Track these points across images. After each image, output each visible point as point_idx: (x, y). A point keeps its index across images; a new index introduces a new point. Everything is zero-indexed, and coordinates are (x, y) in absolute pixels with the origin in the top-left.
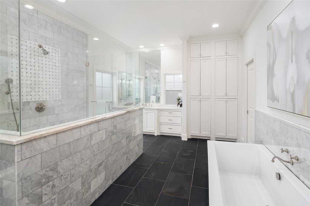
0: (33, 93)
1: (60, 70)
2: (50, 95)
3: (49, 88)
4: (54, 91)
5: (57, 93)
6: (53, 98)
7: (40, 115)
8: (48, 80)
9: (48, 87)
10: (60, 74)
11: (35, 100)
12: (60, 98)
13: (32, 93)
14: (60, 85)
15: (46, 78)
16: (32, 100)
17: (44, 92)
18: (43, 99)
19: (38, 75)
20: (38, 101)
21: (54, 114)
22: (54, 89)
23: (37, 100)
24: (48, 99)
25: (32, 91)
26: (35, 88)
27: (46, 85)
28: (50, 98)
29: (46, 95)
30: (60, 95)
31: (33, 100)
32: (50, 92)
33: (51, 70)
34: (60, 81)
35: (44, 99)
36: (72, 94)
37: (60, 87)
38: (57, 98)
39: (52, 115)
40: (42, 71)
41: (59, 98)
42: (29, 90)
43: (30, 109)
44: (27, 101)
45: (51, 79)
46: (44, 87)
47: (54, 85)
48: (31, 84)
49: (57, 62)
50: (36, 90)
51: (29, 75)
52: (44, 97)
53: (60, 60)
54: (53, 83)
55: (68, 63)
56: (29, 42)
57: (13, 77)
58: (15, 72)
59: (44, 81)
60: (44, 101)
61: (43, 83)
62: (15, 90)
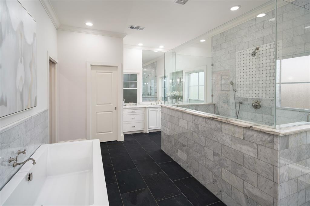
2: (266, 94)
3: (266, 87)
4: (272, 90)
6: (270, 97)
7: (256, 112)
8: (265, 79)
9: (264, 85)
11: (252, 97)
13: (250, 92)
15: (263, 77)
16: (249, 97)
17: (261, 91)
18: (259, 97)
19: (255, 75)
20: (255, 99)
23: (254, 97)
24: (264, 97)
25: (250, 90)
26: (252, 87)
27: (262, 84)
28: (266, 97)
29: (262, 94)
31: (251, 97)
32: (266, 90)
35: (261, 98)
39: (268, 115)
40: (259, 71)
42: (248, 89)
43: (249, 104)
44: (246, 97)
45: (268, 77)
46: (261, 86)
47: (271, 83)
48: (249, 84)
50: (253, 89)
51: (248, 76)
52: (260, 96)
54: (271, 82)
56: (248, 50)
57: (239, 80)
58: (239, 76)
59: (261, 80)
60: (260, 99)
61: (260, 82)
62: (239, 89)
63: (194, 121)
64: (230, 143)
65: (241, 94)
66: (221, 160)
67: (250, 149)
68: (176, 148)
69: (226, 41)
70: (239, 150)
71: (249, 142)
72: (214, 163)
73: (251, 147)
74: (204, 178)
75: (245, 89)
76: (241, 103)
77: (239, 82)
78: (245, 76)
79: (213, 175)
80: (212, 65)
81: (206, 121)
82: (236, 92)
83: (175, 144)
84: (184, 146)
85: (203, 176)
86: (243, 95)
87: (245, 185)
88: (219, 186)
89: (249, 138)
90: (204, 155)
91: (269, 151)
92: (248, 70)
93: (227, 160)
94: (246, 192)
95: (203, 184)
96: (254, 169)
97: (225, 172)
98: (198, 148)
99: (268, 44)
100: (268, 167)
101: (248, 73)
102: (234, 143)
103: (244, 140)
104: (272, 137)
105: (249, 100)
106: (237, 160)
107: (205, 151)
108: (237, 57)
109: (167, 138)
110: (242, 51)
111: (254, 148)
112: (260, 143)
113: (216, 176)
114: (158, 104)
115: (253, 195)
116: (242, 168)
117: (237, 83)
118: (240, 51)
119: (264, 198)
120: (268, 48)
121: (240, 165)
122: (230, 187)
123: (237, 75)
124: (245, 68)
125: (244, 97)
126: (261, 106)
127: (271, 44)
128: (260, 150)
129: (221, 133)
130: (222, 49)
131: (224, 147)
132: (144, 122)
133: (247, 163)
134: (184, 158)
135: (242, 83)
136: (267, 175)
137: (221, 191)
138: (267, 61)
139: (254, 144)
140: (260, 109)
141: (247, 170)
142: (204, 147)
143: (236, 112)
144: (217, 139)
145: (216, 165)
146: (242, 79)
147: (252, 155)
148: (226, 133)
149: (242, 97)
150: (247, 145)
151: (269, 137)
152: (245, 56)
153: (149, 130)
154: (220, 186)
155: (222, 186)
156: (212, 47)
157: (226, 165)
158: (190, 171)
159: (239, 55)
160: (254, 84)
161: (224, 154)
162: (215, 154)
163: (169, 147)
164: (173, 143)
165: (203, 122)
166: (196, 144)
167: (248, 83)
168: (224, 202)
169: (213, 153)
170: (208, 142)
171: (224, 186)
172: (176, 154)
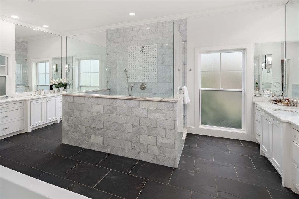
0: (139, 78)
1: (157, 60)
2: (149, 79)
4: (152, 76)
5: (154, 78)
6: (151, 81)
7: (143, 92)
8: (148, 68)
9: (148, 73)
10: (156, 63)
12: (157, 82)
14: (157, 71)
17: (146, 77)
19: (142, 66)
21: (152, 93)
22: (152, 75)
23: (141, 82)
24: (148, 81)
25: (139, 76)
29: (147, 79)
30: (157, 79)
31: (139, 82)
32: (149, 77)
33: (150, 61)
34: (156, 68)
36: (167, 79)
37: (156, 73)
38: (154, 82)
39: (150, 93)
40: (144, 63)
41: (155, 81)
42: (137, 75)
43: (138, 87)
44: (136, 82)
45: (150, 68)
46: (145, 74)
49: (154, 55)
50: (141, 75)
51: (137, 66)
52: (145, 80)
53: (157, 52)
54: (151, 71)
55: (163, 53)
56: (137, 47)
57: (131, 69)
58: (131, 66)
59: (146, 69)
60: (145, 83)
61: (145, 71)
62: (131, 76)
63: (112, 103)
64: (147, 115)
65: (132, 79)
66: (139, 129)
67: (161, 114)
68: (88, 135)
69: (120, 36)
70: (153, 117)
71: (160, 110)
72: (133, 134)
73: (161, 113)
74: (123, 150)
75: (135, 75)
76: (132, 87)
77: (131, 70)
78: (135, 66)
79: (132, 144)
80: (108, 55)
81: (124, 102)
82: (129, 78)
83: (86, 131)
84: (99, 129)
85: (121, 148)
86: (133, 80)
87: (158, 140)
88: (137, 150)
89: (160, 108)
90: (123, 130)
91: (172, 112)
92: (137, 62)
93: (144, 127)
94: (158, 144)
95: (121, 156)
96: (164, 127)
97: (142, 137)
98: (116, 126)
99: (150, 45)
100: (171, 122)
101: (137, 64)
102: (150, 114)
103: (157, 109)
104: (173, 103)
105: (138, 84)
106: (152, 124)
107: (124, 127)
108: (129, 51)
109: (73, 129)
110: (133, 47)
111: (163, 113)
112: (167, 109)
113: (135, 143)
114: (41, 94)
115: (163, 144)
116: (155, 129)
117: (129, 71)
118: (131, 47)
119: (170, 142)
120: (150, 47)
121: (154, 127)
122: (146, 146)
123: (129, 65)
124: (135, 60)
125: (134, 82)
126: (146, 88)
127: (151, 45)
128: (167, 113)
129: (138, 109)
130: (116, 42)
131: (142, 119)
132: (24, 119)
133: (159, 124)
134: (100, 141)
135: (133, 71)
136: (171, 127)
137: (139, 153)
138: (149, 57)
139: (163, 110)
140: (146, 89)
141: (159, 129)
142: (122, 124)
143: (129, 94)
144: (136, 114)
145: (135, 135)
146: (133, 68)
147: (162, 118)
148: (143, 108)
149: (133, 81)
150: (159, 112)
151: (172, 104)
152: (135, 51)
153: (31, 128)
154: (139, 149)
155: (140, 148)
156: (106, 39)
157: (143, 131)
158: (106, 151)
159: (131, 50)
160: (141, 72)
161: (141, 124)
162: (133, 126)
163: (75, 137)
164: (84, 131)
165: (121, 103)
166: (114, 124)
167: (137, 71)
168: (142, 160)
169: (132, 126)
170: (126, 119)
171: (141, 148)
172: (88, 140)
